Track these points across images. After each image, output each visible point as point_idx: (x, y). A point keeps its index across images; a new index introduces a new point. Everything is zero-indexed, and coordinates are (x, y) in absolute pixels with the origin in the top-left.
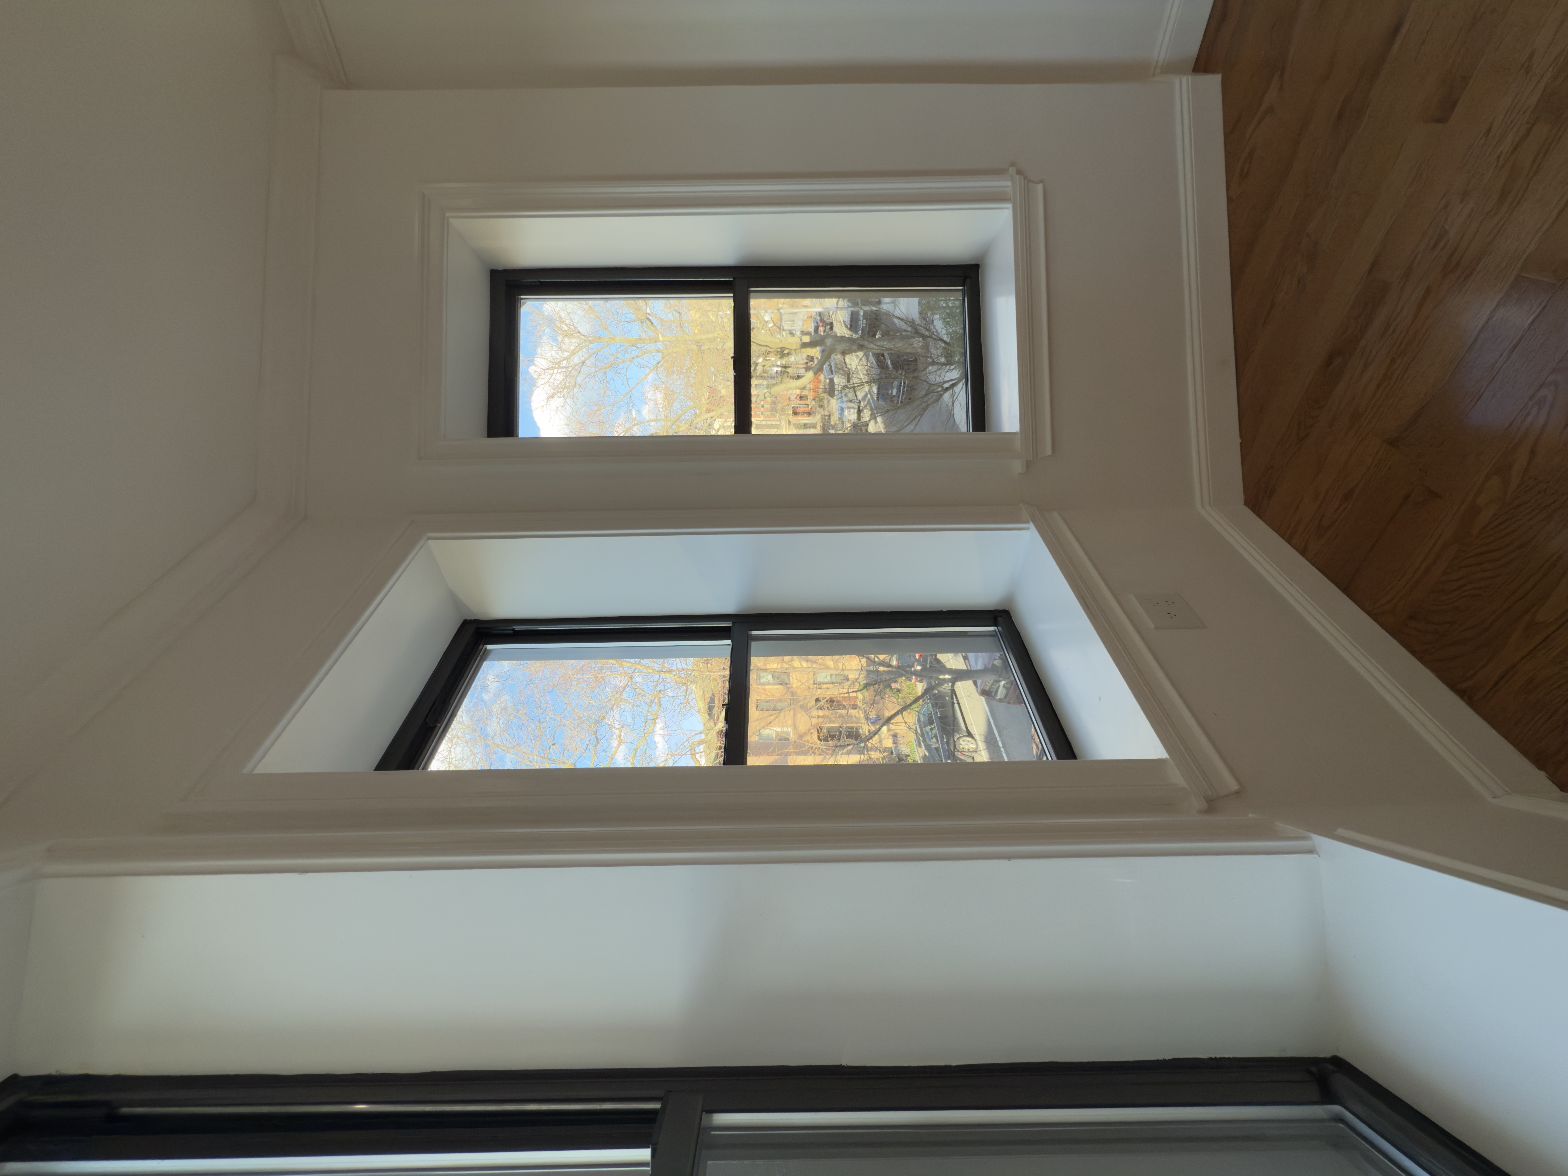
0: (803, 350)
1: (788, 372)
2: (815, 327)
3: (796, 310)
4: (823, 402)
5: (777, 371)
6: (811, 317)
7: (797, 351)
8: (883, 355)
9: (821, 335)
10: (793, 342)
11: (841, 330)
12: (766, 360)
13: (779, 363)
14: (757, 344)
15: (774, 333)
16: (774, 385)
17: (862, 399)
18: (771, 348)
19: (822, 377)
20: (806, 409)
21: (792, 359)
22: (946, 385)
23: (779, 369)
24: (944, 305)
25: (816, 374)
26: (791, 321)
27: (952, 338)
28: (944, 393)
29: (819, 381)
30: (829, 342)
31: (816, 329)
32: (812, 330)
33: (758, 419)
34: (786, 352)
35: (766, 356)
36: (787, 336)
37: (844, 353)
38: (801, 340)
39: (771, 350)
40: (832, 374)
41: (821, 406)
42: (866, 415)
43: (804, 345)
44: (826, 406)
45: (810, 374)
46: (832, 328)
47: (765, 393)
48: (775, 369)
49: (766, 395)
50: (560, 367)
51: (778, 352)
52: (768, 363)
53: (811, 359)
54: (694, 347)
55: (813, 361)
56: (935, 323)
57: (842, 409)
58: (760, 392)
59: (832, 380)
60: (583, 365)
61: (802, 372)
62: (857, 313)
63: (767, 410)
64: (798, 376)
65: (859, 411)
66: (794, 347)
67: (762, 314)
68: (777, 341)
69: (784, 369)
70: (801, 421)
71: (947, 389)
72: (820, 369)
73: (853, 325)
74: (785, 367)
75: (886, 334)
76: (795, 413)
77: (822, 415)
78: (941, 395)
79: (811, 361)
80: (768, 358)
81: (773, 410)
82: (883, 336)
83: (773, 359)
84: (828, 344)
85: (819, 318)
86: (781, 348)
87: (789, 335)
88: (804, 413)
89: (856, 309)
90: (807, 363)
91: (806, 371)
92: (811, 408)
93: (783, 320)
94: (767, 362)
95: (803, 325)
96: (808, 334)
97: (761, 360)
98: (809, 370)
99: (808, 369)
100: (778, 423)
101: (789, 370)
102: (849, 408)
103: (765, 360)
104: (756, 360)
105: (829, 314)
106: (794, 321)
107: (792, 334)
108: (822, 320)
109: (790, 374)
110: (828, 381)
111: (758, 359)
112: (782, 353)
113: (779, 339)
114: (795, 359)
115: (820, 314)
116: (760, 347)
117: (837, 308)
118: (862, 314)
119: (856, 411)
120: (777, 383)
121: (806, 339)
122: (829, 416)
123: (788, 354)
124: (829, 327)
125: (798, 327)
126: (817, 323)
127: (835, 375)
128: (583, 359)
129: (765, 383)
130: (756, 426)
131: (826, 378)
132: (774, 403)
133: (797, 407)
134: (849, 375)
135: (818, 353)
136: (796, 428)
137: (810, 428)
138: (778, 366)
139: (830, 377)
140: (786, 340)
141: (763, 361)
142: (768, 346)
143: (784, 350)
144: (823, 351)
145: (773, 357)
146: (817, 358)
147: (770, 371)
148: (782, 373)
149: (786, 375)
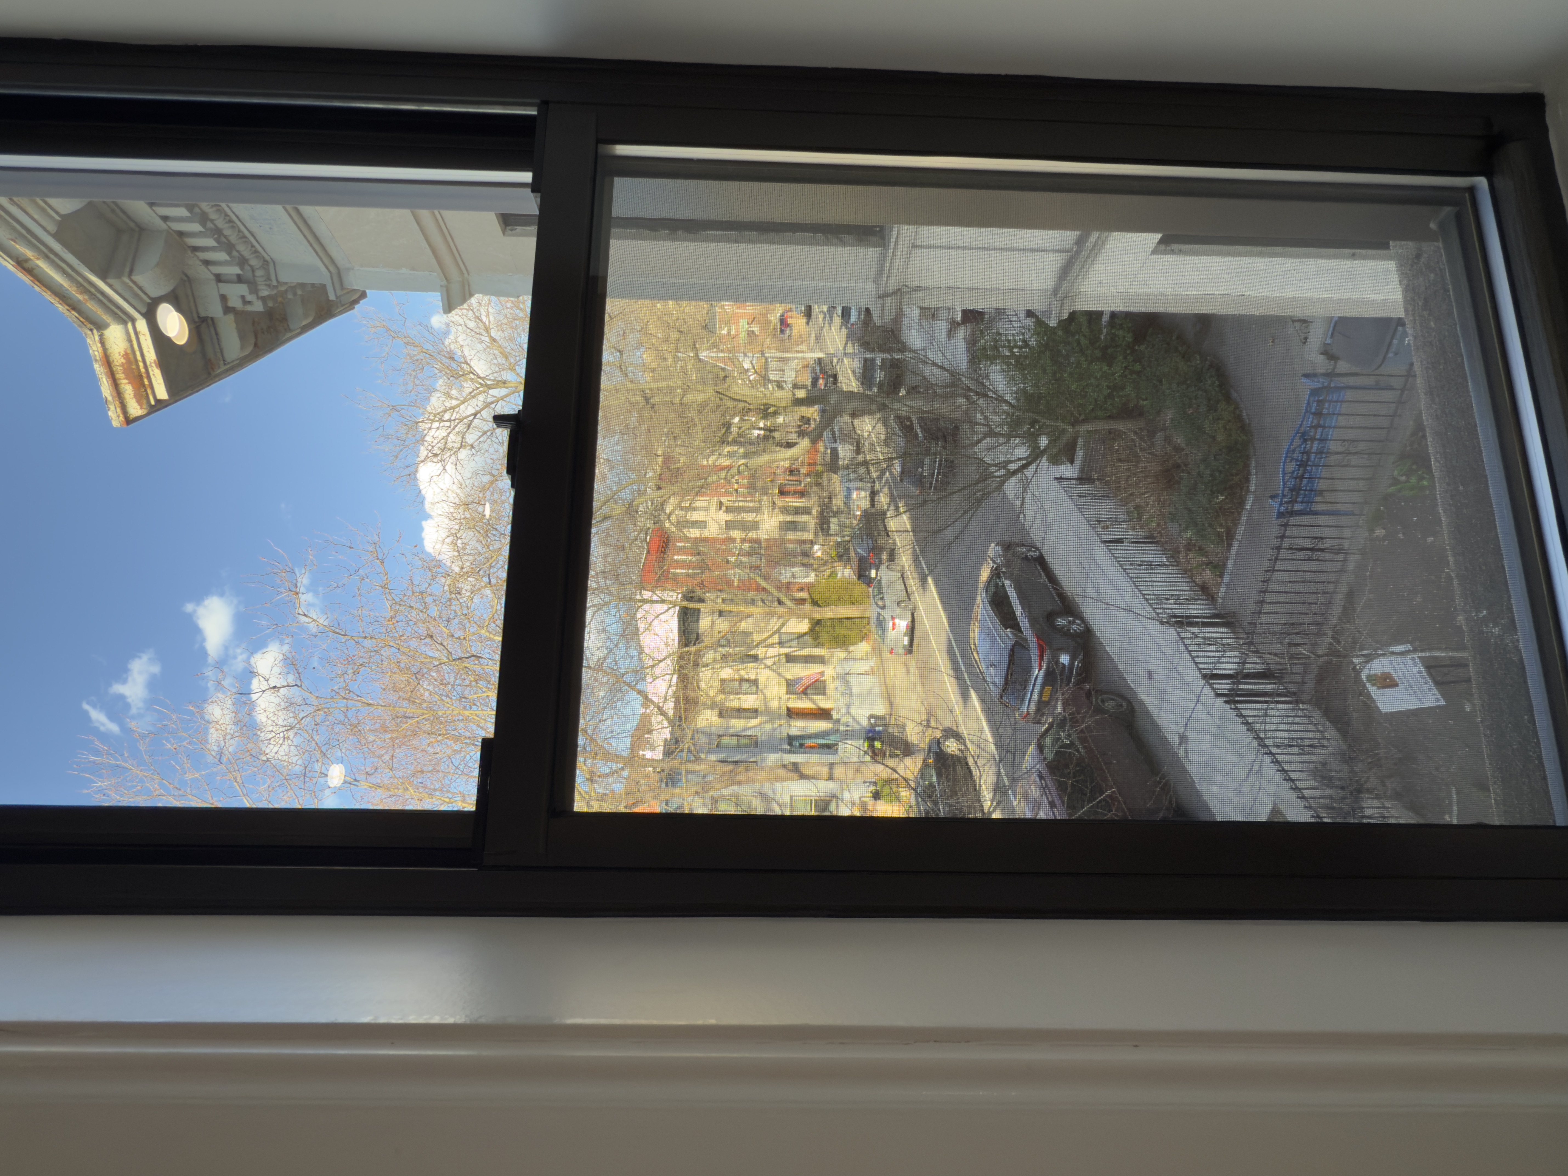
0: (796, 409)
1: (774, 438)
2: (813, 378)
3: (786, 355)
4: (821, 478)
5: (758, 435)
6: (807, 366)
7: (788, 410)
8: (909, 419)
9: (820, 389)
10: (783, 396)
11: (849, 382)
12: (744, 420)
13: (761, 425)
14: (730, 398)
15: (756, 385)
16: (754, 453)
17: (877, 478)
18: (750, 404)
19: (820, 446)
20: (799, 488)
21: (780, 420)
22: (1013, 467)
23: (762, 432)
24: (1007, 354)
25: (814, 442)
26: (780, 370)
27: (1018, 400)
28: (1009, 478)
29: (817, 451)
30: (833, 399)
31: (815, 381)
32: (808, 383)
33: (730, 499)
34: (771, 410)
35: (744, 416)
36: (773, 389)
37: (854, 415)
38: (794, 395)
39: (751, 407)
40: (836, 441)
41: (819, 484)
42: (883, 499)
43: (798, 402)
44: (825, 483)
45: (805, 443)
46: (835, 381)
47: (739, 466)
48: (756, 432)
49: (741, 468)
50: (441, 420)
51: (760, 409)
52: (746, 425)
53: (806, 420)
54: (640, 399)
55: (809, 424)
56: (992, 376)
57: (849, 490)
58: (734, 462)
59: (834, 452)
60: (474, 418)
61: (794, 437)
62: (873, 360)
63: (743, 486)
64: (788, 443)
65: (873, 494)
66: (784, 404)
67: (741, 359)
68: (759, 394)
69: (768, 433)
70: (790, 504)
71: (1014, 473)
72: (819, 437)
73: (866, 375)
74: (770, 431)
75: (913, 390)
76: (782, 493)
77: (820, 497)
78: (1003, 483)
79: (806, 424)
80: (747, 418)
81: (752, 487)
82: (908, 392)
83: (753, 419)
84: (832, 402)
85: (818, 368)
86: (765, 405)
87: (776, 389)
88: (795, 492)
89: (869, 356)
90: (800, 426)
91: (799, 437)
92: (805, 486)
93: (770, 369)
94: (744, 424)
95: (796, 377)
96: (804, 387)
97: (736, 420)
98: (803, 437)
99: (801, 434)
100: (757, 505)
101: (776, 434)
102: (858, 489)
103: (742, 420)
104: (731, 419)
105: (832, 362)
106: (783, 371)
107: (779, 385)
108: (821, 370)
109: (777, 440)
110: (829, 451)
111: (733, 419)
112: (766, 411)
113: (762, 392)
114: (784, 420)
115: (820, 361)
116: (736, 403)
117: (845, 354)
118: (879, 364)
119: (868, 493)
120: (757, 451)
121: (801, 394)
122: (830, 498)
123: (775, 413)
124: (831, 379)
125: (790, 376)
126: (816, 374)
127: (840, 443)
128: (478, 409)
129: (742, 450)
130: (727, 507)
131: (826, 448)
132: (753, 477)
133: (785, 485)
134: (858, 443)
135: (816, 413)
136: (782, 512)
137: (802, 514)
138: (760, 429)
139: (833, 445)
140: (771, 394)
141: (739, 421)
142: (745, 402)
143: (769, 408)
144: (823, 411)
145: (753, 416)
146: (815, 420)
147: (748, 434)
148: (766, 438)
149: (771, 440)
